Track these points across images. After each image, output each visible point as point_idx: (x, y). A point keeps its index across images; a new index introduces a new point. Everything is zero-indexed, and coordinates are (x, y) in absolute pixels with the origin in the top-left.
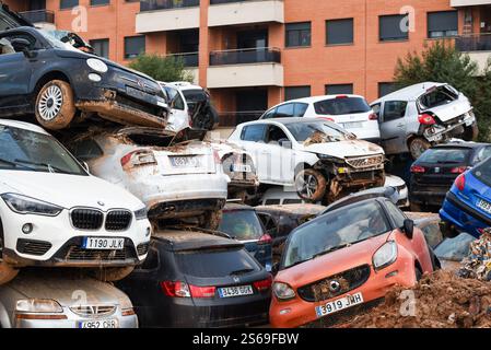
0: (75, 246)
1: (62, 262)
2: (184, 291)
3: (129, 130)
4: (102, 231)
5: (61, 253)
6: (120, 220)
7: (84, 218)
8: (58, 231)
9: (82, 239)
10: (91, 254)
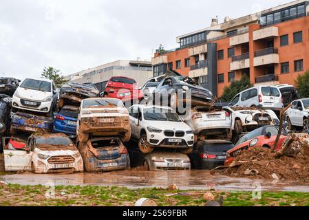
0: (165, 141)
1: (162, 146)
2: (205, 156)
3: (198, 107)
4: (174, 137)
5: (162, 143)
6: (180, 134)
7: (168, 133)
8: (160, 137)
9: (168, 139)
10: (171, 143)
